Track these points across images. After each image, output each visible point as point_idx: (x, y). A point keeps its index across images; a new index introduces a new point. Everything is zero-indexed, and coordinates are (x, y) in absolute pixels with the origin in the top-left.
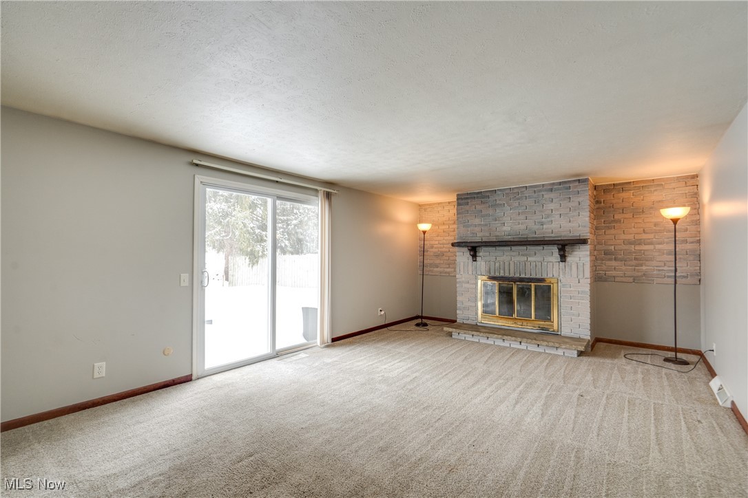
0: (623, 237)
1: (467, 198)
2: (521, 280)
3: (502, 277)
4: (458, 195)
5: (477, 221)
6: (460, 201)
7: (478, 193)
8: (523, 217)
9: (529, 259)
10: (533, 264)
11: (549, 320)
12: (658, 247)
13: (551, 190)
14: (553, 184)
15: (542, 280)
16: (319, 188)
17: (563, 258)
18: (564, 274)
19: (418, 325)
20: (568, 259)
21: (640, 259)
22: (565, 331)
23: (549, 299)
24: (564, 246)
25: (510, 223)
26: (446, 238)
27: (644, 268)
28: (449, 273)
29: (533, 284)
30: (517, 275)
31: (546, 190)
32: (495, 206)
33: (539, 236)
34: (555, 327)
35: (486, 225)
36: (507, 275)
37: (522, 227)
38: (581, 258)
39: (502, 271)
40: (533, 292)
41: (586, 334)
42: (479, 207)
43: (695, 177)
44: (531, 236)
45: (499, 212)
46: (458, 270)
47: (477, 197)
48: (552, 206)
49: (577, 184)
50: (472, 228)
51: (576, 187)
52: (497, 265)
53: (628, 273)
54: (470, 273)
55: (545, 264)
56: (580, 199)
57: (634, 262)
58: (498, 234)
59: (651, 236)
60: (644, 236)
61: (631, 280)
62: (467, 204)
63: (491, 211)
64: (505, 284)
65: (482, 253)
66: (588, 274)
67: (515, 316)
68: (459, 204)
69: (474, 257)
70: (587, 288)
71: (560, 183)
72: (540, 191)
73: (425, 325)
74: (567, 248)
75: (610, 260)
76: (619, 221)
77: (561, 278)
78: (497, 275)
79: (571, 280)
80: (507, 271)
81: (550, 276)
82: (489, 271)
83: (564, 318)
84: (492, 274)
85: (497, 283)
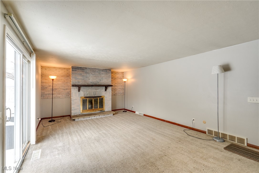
1: (76, 69)
3: (89, 97)
4: (72, 67)
5: (80, 77)
6: (73, 69)
7: (81, 67)
8: (95, 77)
9: (97, 90)
10: (98, 92)
11: (103, 108)
12: (118, 87)
13: (103, 71)
14: (103, 69)
15: (101, 97)
17: (106, 90)
18: (106, 94)
19: (50, 121)
20: (107, 90)
22: (106, 110)
23: (102, 102)
24: (106, 87)
25: (91, 79)
26: (58, 83)
27: (116, 92)
28: (59, 97)
29: (98, 98)
30: (94, 96)
31: (102, 71)
32: (86, 73)
33: (100, 84)
34: (104, 110)
35: (83, 79)
36: (90, 96)
37: (95, 81)
38: (109, 89)
39: (89, 95)
40: (98, 100)
41: (111, 110)
42: (81, 73)
43: (123, 73)
44: (98, 84)
45: (88, 75)
46: (72, 96)
47: (80, 69)
48: (103, 75)
49: (109, 70)
50: (78, 80)
51: (108, 71)
52: (87, 93)
54: (77, 96)
56: (110, 75)
57: (114, 91)
58: (87, 82)
59: (117, 85)
60: (116, 85)
61: (114, 95)
62: (76, 71)
63: (85, 75)
64: (90, 99)
65: (82, 88)
66: (111, 94)
67: (93, 108)
68: (72, 70)
69: (79, 90)
70: (111, 98)
71: (105, 69)
72: (100, 71)
73: (54, 121)
77: (105, 96)
78: (87, 96)
79: (107, 96)
80: (90, 95)
81: (102, 95)
82: (84, 95)
83: (106, 106)
84: (86, 96)
85: (88, 99)
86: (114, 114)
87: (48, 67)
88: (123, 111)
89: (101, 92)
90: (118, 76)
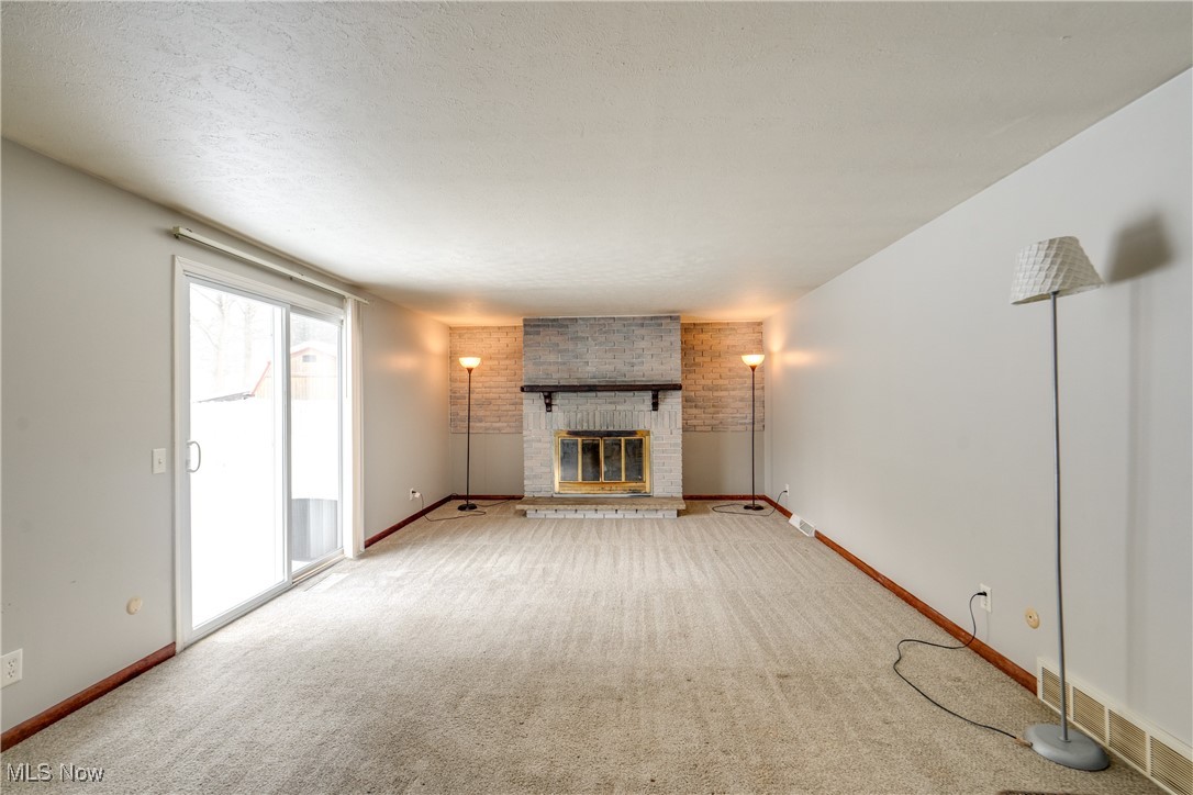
0: (703, 382)
1: (539, 326)
2: (609, 434)
3: (586, 432)
4: (525, 320)
5: (552, 358)
6: (528, 329)
7: (554, 320)
8: (610, 355)
9: (618, 408)
10: (623, 414)
11: (641, 480)
12: (732, 393)
13: (642, 325)
14: (644, 318)
15: (633, 433)
16: (346, 294)
17: (655, 406)
18: (656, 424)
19: (462, 508)
20: (660, 407)
21: (717, 406)
22: (658, 491)
23: (640, 455)
24: (658, 392)
25: (595, 363)
26: (494, 379)
27: (721, 415)
28: (499, 429)
29: (623, 439)
30: (604, 429)
31: (637, 325)
32: (576, 339)
33: (628, 379)
34: (648, 490)
35: (564, 364)
36: (592, 428)
37: (611, 368)
38: (672, 403)
39: (585, 424)
40: (623, 448)
41: (678, 492)
42: (555, 339)
43: (760, 324)
44: (620, 380)
45: (581, 347)
46: (525, 425)
47: (553, 326)
48: (643, 344)
49: (669, 321)
50: (545, 367)
51: (668, 324)
52: (579, 415)
53: (707, 422)
54: (543, 428)
56: (673, 339)
57: (712, 410)
58: (579, 375)
59: (726, 382)
60: (721, 382)
61: (710, 428)
62: (538, 333)
63: (571, 346)
64: (589, 440)
65: (559, 399)
66: (680, 424)
67: (602, 479)
68: (526, 333)
69: (549, 406)
70: (680, 441)
71: (652, 318)
72: (630, 325)
73: (473, 507)
74: (660, 395)
75: (691, 407)
76: (698, 365)
77: (653, 429)
78: (579, 428)
79: (663, 432)
80: (591, 424)
81: (641, 428)
82: (569, 425)
83: (656, 476)
84: (573, 428)
85: (580, 439)
86: (680, 513)
87: (468, 328)
88: (746, 507)
89: (633, 413)
90: (729, 340)
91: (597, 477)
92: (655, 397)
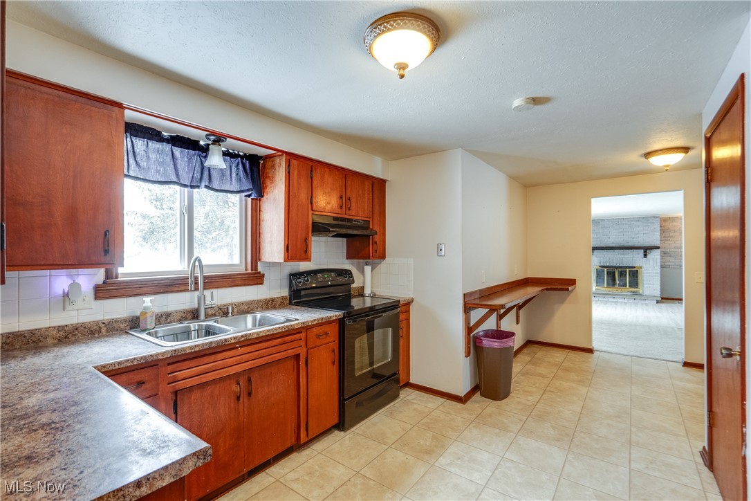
0: (675, 245)
2: (621, 267)
3: (609, 266)
8: (621, 234)
9: (625, 256)
10: (628, 259)
11: (637, 288)
13: (638, 221)
14: (639, 218)
15: (634, 267)
17: (645, 256)
18: (646, 264)
20: (648, 256)
22: (646, 292)
23: (637, 277)
24: (646, 250)
25: (613, 238)
29: (627, 269)
30: (618, 265)
31: (635, 221)
33: (631, 244)
34: (641, 292)
35: (598, 238)
36: (611, 265)
37: (622, 239)
38: (655, 256)
39: (608, 263)
40: (628, 274)
41: (658, 293)
44: (626, 245)
45: (606, 231)
48: (639, 229)
49: (653, 218)
51: (652, 220)
52: (605, 259)
53: (677, 264)
55: (635, 259)
56: (655, 226)
63: (601, 231)
64: (610, 270)
65: (595, 252)
66: (659, 264)
67: (617, 286)
70: (659, 271)
71: (644, 218)
72: (632, 221)
74: (648, 251)
75: (667, 257)
76: (672, 237)
77: (644, 266)
78: (605, 265)
79: (650, 267)
80: (611, 262)
81: (637, 265)
82: (600, 263)
83: (645, 286)
84: (602, 264)
85: (606, 270)
86: (658, 302)
91: (614, 285)
92: (645, 252)
